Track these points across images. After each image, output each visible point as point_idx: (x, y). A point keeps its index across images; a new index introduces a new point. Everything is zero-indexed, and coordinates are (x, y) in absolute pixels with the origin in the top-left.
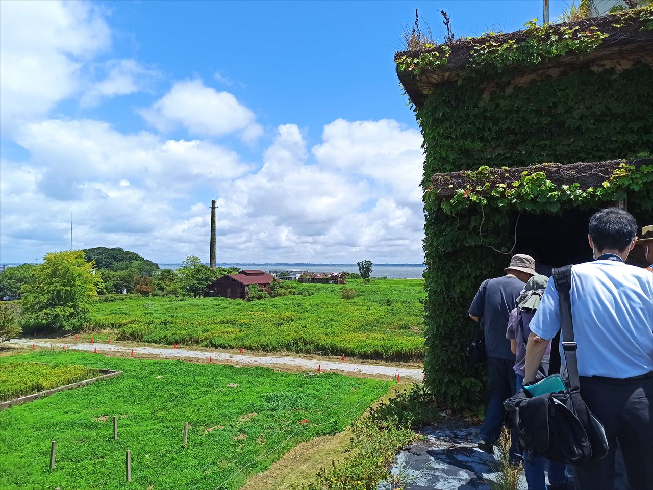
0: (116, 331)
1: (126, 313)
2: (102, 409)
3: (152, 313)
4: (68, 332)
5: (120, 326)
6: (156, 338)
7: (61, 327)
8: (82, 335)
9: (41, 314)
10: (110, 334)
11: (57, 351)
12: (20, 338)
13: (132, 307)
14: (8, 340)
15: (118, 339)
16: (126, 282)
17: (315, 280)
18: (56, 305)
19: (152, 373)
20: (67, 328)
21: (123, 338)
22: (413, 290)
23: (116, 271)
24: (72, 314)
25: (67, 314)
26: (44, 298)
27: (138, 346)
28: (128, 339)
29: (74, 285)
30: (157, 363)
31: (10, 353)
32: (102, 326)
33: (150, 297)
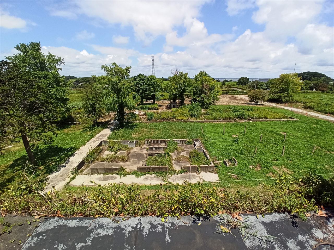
0: (303, 104)
1: (310, 98)
2: (284, 130)
3: (323, 100)
4: (284, 102)
5: (305, 103)
6: (320, 110)
7: (282, 100)
8: (289, 104)
9: (275, 95)
10: (300, 105)
11: (277, 108)
12: (267, 102)
13: (314, 96)
14: (263, 102)
15: (303, 108)
16: (315, 86)
18: (281, 92)
19: (312, 123)
20: (284, 101)
21: (305, 107)
23: (312, 81)
24: (286, 96)
25: (284, 96)
26: (277, 90)
27: (310, 112)
28: (307, 108)
29: (289, 86)
30: (316, 120)
31: (263, 106)
32: (297, 102)
33: (325, 93)
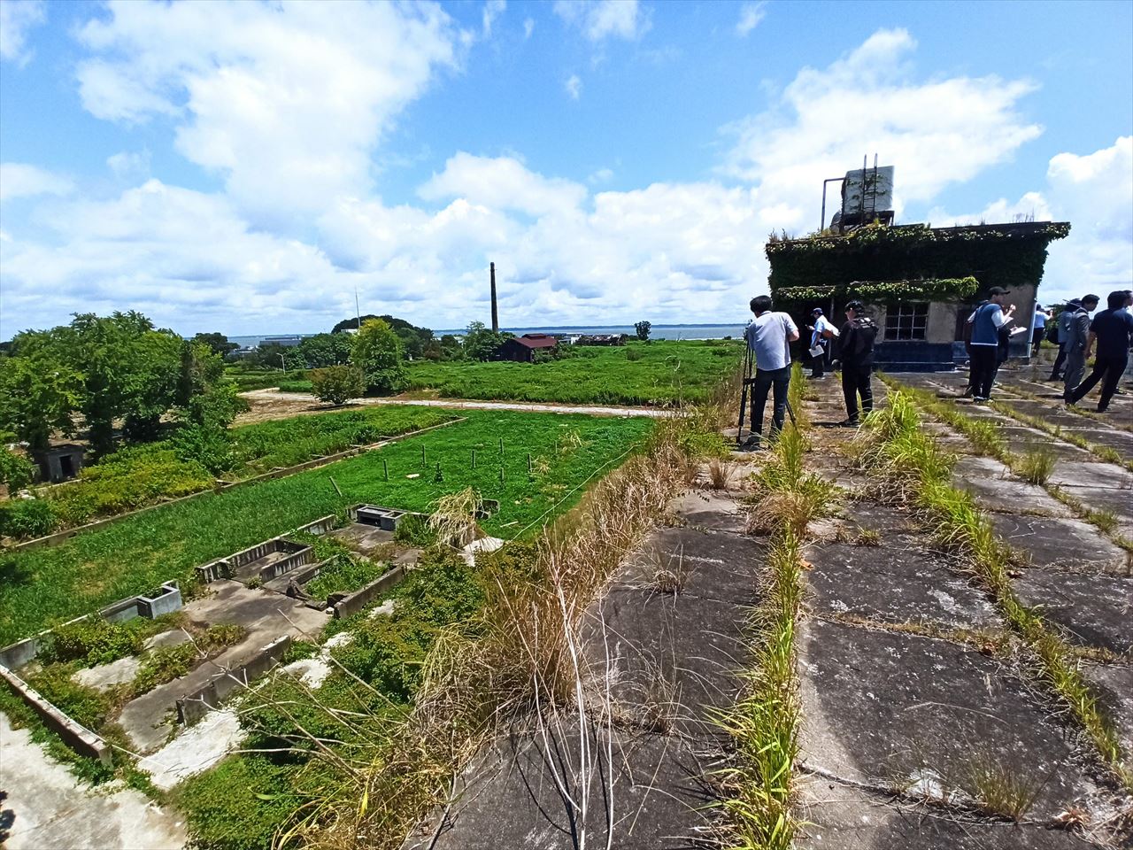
0: (436, 390)
4: (397, 391)
5: (436, 386)
9: (373, 376)
10: (431, 393)
15: (443, 396)
16: (412, 349)
17: (594, 343)
18: (382, 368)
22: (696, 350)
24: (396, 376)
25: (392, 376)
28: (452, 396)
31: (362, 408)
32: (421, 387)
